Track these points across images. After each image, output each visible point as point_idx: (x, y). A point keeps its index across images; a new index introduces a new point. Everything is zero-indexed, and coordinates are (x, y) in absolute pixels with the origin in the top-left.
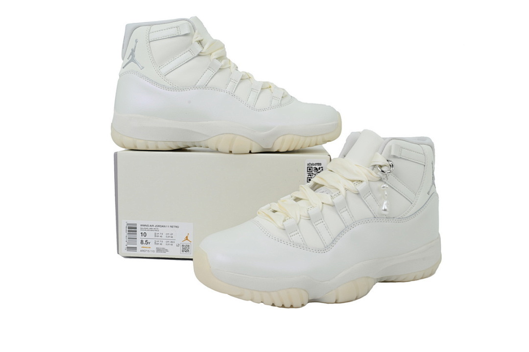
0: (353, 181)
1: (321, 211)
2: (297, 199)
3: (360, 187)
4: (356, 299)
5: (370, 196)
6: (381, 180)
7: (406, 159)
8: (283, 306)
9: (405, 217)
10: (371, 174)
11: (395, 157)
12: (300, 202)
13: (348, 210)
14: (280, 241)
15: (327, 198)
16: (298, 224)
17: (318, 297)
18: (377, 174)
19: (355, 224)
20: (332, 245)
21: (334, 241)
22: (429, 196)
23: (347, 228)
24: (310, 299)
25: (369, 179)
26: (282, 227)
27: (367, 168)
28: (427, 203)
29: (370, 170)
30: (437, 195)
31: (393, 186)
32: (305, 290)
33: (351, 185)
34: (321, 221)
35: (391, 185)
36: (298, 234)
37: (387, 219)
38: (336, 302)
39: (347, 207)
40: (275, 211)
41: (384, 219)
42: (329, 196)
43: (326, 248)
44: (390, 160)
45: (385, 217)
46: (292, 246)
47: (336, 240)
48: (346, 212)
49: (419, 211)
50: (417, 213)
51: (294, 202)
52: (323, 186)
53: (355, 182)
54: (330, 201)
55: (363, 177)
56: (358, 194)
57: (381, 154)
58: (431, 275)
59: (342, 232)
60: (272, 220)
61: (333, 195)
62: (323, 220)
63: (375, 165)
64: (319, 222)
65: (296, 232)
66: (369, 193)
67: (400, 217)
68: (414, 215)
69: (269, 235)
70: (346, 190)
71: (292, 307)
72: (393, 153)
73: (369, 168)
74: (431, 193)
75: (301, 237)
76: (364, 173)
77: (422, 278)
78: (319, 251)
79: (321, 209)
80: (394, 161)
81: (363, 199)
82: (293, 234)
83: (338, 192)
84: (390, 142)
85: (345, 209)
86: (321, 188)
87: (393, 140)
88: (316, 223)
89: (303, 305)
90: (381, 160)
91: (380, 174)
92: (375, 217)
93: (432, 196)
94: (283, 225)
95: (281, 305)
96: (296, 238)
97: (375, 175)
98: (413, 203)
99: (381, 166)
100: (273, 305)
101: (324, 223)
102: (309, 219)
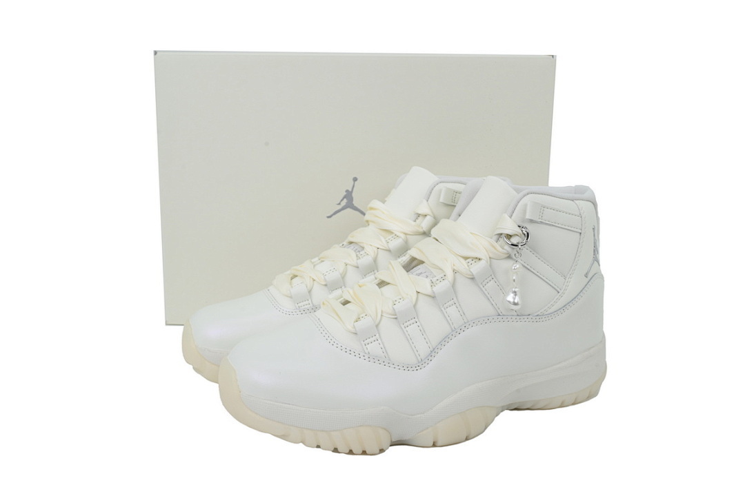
0: (466, 258)
1: (415, 306)
2: (382, 284)
3: (476, 268)
4: (467, 439)
5: (492, 282)
6: (509, 257)
7: (550, 225)
8: (351, 452)
9: (547, 313)
10: (495, 249)
11: (532, 221)
12: (385, 289)
13: (457, 304)
14: (349, 352)
15: (425, 285)
16: (377, 326)
17: (405, 437)
18: (503, 249)
19: (467, 325)
20: (430, 358)
21: (433, 353)
22: (588, 279)
23: (455, 332)
24: (394, 440)
25: (491, 256)
26: (353, 330)
27: (489, 239)
28: (584, 291)
29: (493, 241)
30: (602, 277)
31: (529, 267)
32: (385, 429)
33: (462, 265)
34: (413, 321)
35: (526, 265)
36: (376, 342)
37: (519, 317)
38: (434, 445)
39: (455, 299)
40: (346, 303)
41: (514, 318)
42: (427, 282)
43: (420, 364)
44: (525, 225)
45: (515, 314)
46: (367, 359)
47: (436, 350)
48: (454, 306)
49: (571, 304)
50: (567, 306)
51: (377, 287)
52: (422, 262)
53: (468, 260)
54: (428, 290)
55: (483, 254)
56: (473, 279)
57: (511, 217)
58: (588, 398)
59: (445, 339)
60: (340, 318)
61: (434, 280)
62: (417, 320)
63: (501, 234)
64: (411, 322)
65: (374, 338)
66: (490, 278)
67: (539, 313)
68: (562, 310)
69: (332, 342)
70: (455, 272)
71: (364, 453)
72: (528, 217)
73: (491, 238)
74: (590, 276)
75: (382, 346)
76: (483, 245)
77: (573, 404)
78: (408, 367)
79: (414, 303)
80: (531, 228)
81: (481, 286)
82: (368, 341)
83: (442, 275)
84: (525, 197)
85: (452, 302)
86: (419, 267)
87: (529, 195)
88: (406, 324)
89: (382, 451)
90: (510, 227)
91: (507, 248)
92: (499, 315)
93: (593, 279)
94: (354, 327)
95: (348, 451)
96: (374, 348)
97: (500, 249)
98: (561, 292)
99: (509, 236)
100: (336, 450)
101: (418, 323)
102: (396, 318)
